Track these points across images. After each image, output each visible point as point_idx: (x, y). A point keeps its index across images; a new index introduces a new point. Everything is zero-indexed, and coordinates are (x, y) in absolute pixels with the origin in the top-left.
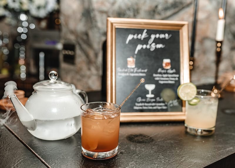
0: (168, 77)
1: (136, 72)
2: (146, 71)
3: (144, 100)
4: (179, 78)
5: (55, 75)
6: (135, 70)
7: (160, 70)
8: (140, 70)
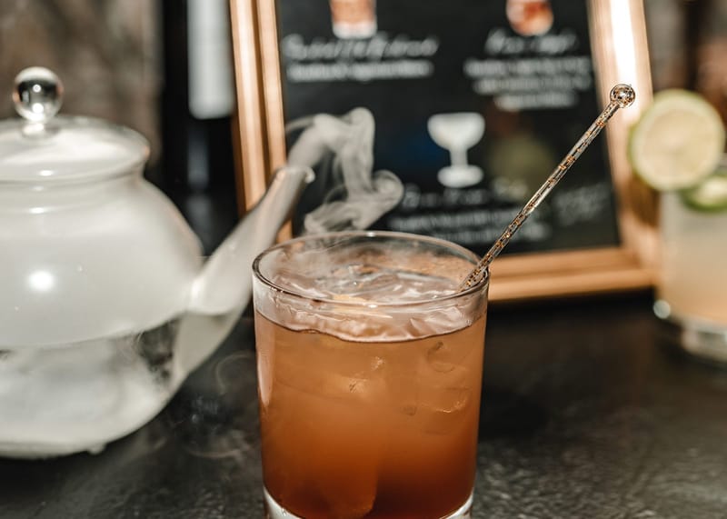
0: (538, 75)
1: (385, 59)
2: (428, 47)
3: (430, 200)
4: (592, 75)
5: (49, 90)
6: (378, 47)
7: (497, 42)
8: (399, 47)
